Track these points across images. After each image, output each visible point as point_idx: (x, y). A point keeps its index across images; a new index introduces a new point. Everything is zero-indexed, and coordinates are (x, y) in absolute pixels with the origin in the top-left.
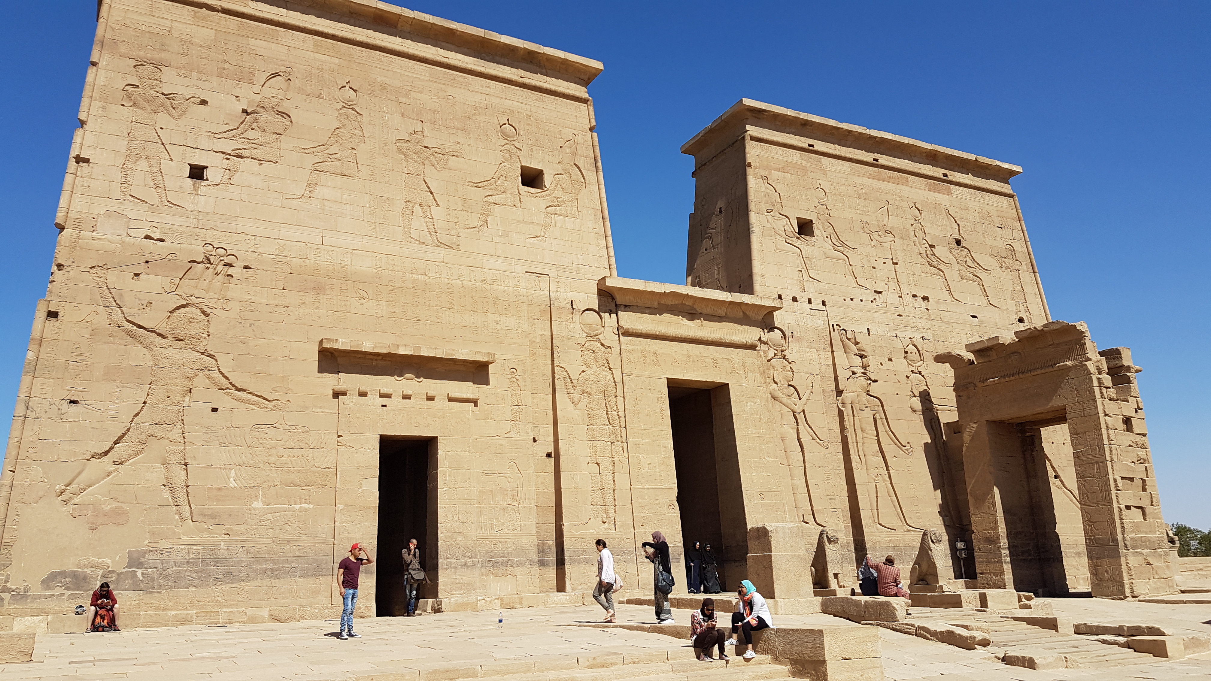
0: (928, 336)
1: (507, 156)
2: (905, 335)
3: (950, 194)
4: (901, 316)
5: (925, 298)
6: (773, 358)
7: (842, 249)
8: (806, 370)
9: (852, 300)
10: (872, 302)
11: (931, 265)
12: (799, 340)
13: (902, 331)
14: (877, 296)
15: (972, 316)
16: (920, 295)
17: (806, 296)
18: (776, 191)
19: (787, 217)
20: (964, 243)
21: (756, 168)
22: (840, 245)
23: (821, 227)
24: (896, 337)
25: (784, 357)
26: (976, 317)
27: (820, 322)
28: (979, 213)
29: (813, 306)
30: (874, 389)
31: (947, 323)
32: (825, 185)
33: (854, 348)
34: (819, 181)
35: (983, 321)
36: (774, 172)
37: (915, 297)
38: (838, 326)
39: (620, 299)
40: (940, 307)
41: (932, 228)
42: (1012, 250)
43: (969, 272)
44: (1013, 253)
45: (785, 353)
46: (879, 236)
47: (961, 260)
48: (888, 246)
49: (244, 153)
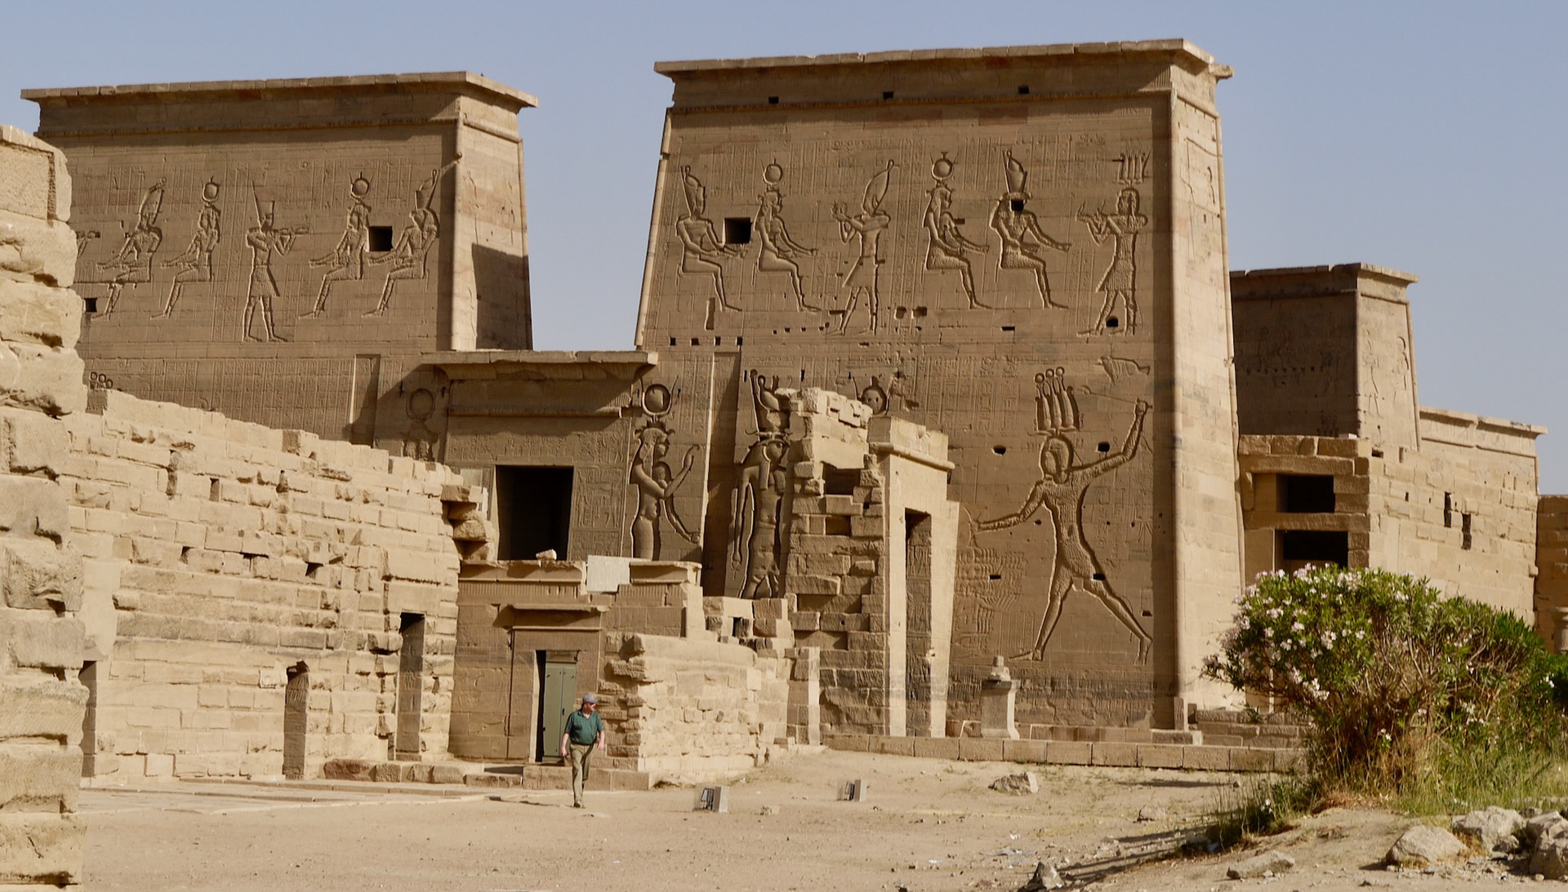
0: (909, 371)
1: (355, 218)
2: (864, 375)
3: (1023, 121)
4: (867, 344)
5: (922, 311)
6: (644, 428)
7: (791, 253)
9: (788, 330)
10: (821, 329)
11: (949, 254)
12: (688, 399)
13: (861, 367)
14: (831, 319)
15: (1005, 329)
16: (911, 306)
17: (713, 334)
18: (700, 185)
19: (709, 221)
21: (675, 156)
22: (790, 248)
23: (763, 225)
24: (850, 378)
25: (662, 426)
26: (1012, 328)
27: (726, 370)
29: (722, 348)
31: (951, 346)
32: (786, 159)
33: (775, 401)
34: (777, 155)
35: (1024, 335)
36: (701, 156)
37: (902, 311)
38: (754, 372)
39: (451, 374)
40: (945, 321)
41: (965, 192)
42: (1134, 198)
43: (1023, 253)
44: (1134, 204)
45: (663, 420)
46: (864, 223)
47: (1012, 235)
48: (872, 235)
49: (126, 277)
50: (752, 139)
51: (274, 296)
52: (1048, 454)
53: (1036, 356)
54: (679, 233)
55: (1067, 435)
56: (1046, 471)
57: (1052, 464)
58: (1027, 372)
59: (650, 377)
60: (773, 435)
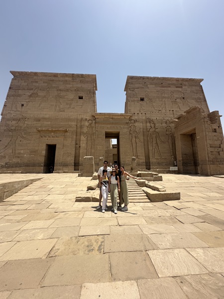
1: (76, 94)
2: (166, 119)
3: (182, 87)
4: (166, 115)
5: (173, 111)
6: (131, 126)
7: (151, 102)
8: (139, 127)
10: (158, 112)
12: (138, 121)
17: (141, 113)
19: (138, 98)
23: (146, 99)
25: (134, 125)
27: (144, 118)
28: (190, 91)
29: (143, 115)
30: (157, 130)
32: (148, 90)
33: (152, 122)
37: (170, 111)
39: (96, 117)
40: (177, 112)
41: (176, 96)
43: (186, 104)
47: (184, 102)
50: (143, 88)
54: (133, 99)
60: (153, 127)
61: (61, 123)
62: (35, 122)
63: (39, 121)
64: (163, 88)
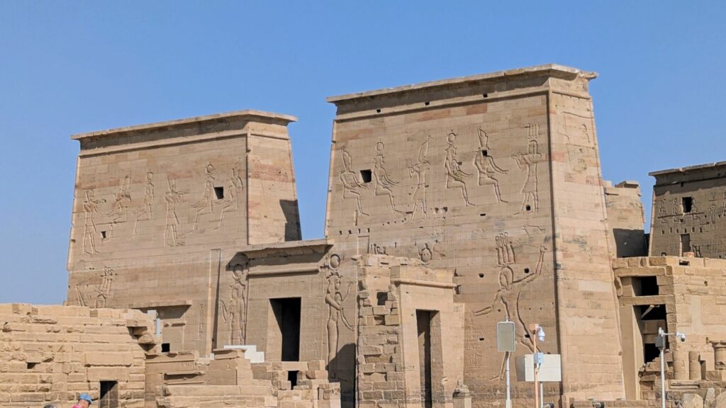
0: (440, 240)
1: (208, 184)
2: (421, 242)
3: (485, 111)
4: (422, 227)
5: (446, 209)
6: (330, 276)
7: (388, 185)
8: (348, 280)
9: (388, 223)
10: (403, 221)
11: (456, 180)
12: (348, 260)
13: (420, 239)
14: (407, 216)
15: (481, 215)
16: (441, 207)
17: (357, 228)
18: (349, 155)
19: (354, 173)
20: (488, 154)
21: (338, 142)
22: (388, 183)
23: (376, 172)
24: (415, 245)
25: (337, 274)
26: (484, 215)
28: (509, 120)
29: (362, 234)
31: (458, 226)
32: (384, 139)
34: (381, 138)
35: (489, 218)
36: (349, 141)
37: (437, 209)
38: (375, 245)
39: (249, 256)
40: (456, 214)
41: (462, 148)
42: (536, 145)
43: (489, 177)
44: (535, 148)
45: (338, 271)
46: (419, 167)
47: (484, 168)
48: (423, 173)
49: (117, 220)
50: (370, 131)
51: (177, 224)
52: (503, 276)
53: (495, 228)
54: (342, 180)
55: (510, 266)
56: (502, 285)
57: (504, 280)
58: (491, 236)
59: (332, 251)
61: (179, 283)
62: (129, 284)
63: (136, 278)
64: (427, 124)
